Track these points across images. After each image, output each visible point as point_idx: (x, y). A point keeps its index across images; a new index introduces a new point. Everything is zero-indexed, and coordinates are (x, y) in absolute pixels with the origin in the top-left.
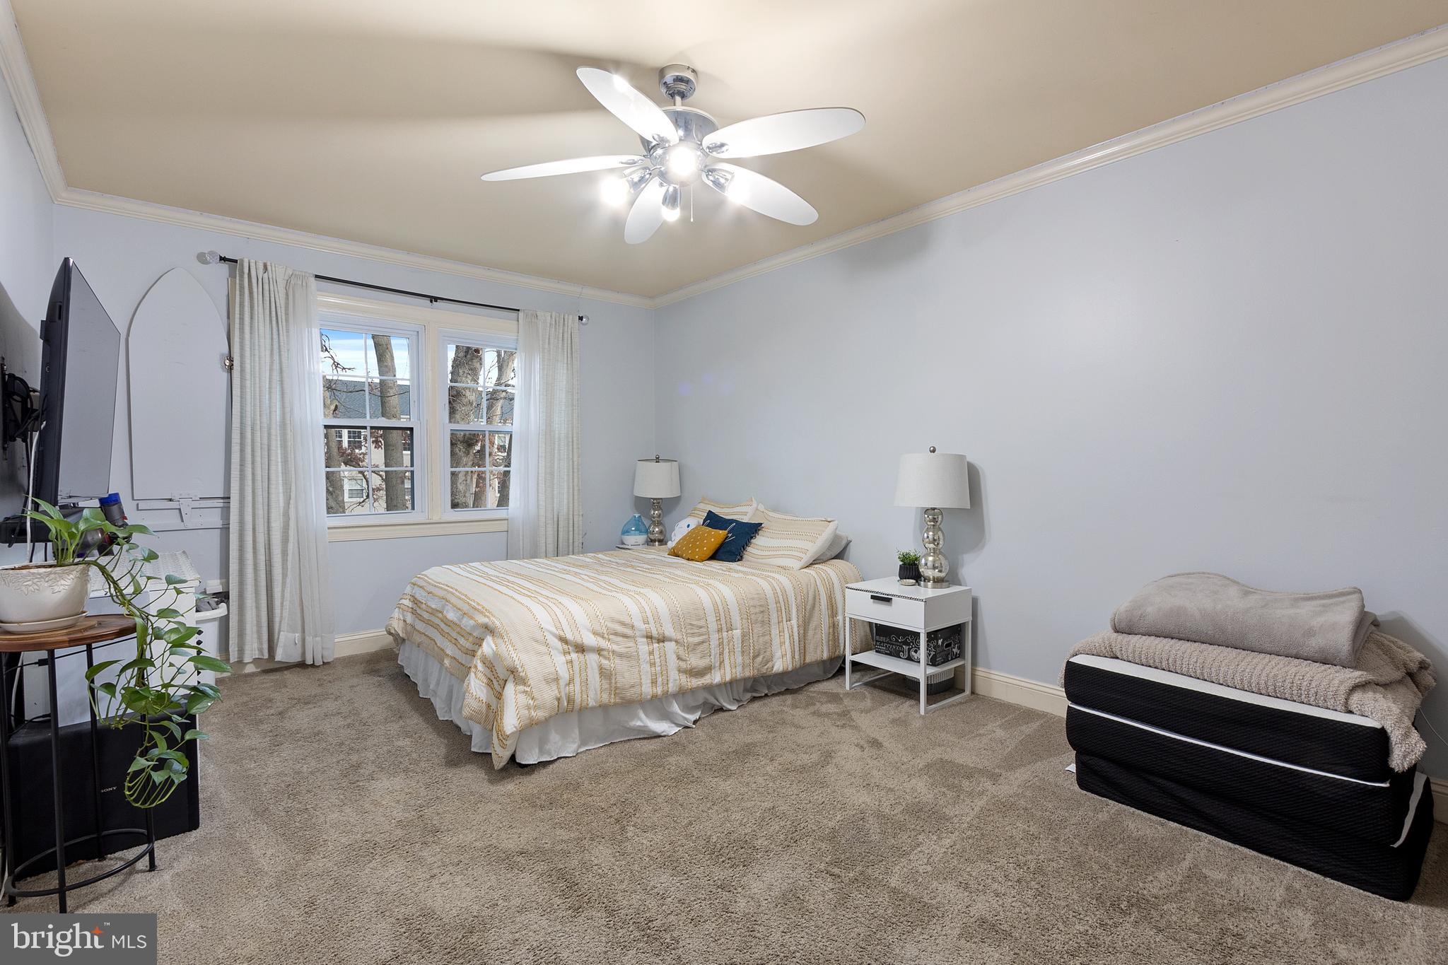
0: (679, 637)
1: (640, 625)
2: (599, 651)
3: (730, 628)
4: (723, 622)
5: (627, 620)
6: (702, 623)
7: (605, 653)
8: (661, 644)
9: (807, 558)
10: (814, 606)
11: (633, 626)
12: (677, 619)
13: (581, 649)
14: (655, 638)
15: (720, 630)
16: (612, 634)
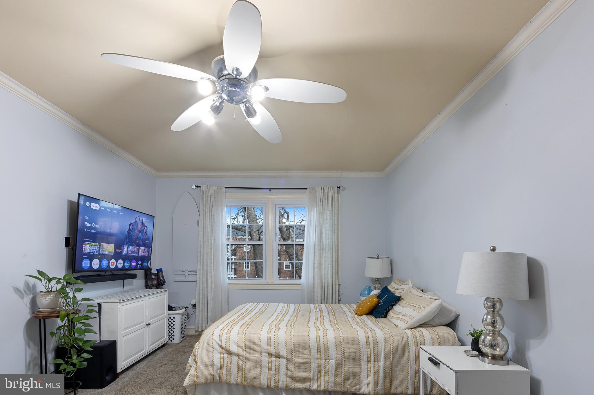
0: (289, 357)
1: (265, 346)
2: (238, 355)
3: (327, 358)
4: (322, 353)
5: (258, 342)
6: (307, 351)
7: (241, 357)
8: (278, 359)
9: (411, 322)
10: (402, 355)
11: (260, 346)
12: (290, 347)
13: (230, 353)
14: (273, 355)
15: (319, 358)
16: (247, 348)
